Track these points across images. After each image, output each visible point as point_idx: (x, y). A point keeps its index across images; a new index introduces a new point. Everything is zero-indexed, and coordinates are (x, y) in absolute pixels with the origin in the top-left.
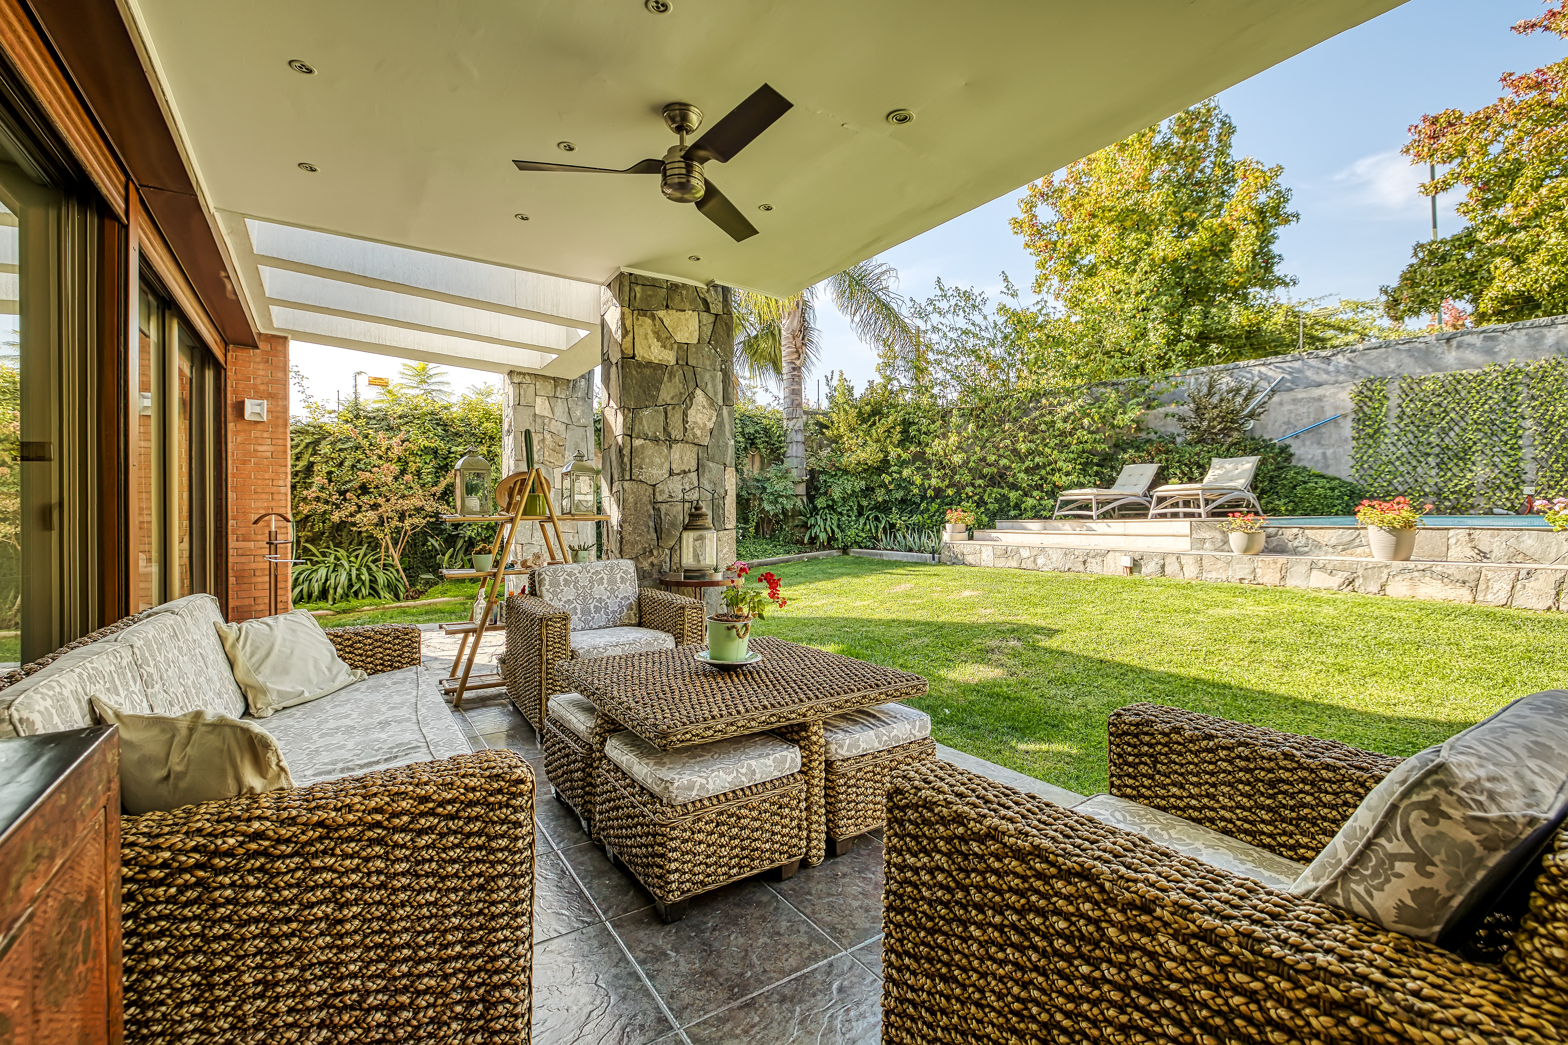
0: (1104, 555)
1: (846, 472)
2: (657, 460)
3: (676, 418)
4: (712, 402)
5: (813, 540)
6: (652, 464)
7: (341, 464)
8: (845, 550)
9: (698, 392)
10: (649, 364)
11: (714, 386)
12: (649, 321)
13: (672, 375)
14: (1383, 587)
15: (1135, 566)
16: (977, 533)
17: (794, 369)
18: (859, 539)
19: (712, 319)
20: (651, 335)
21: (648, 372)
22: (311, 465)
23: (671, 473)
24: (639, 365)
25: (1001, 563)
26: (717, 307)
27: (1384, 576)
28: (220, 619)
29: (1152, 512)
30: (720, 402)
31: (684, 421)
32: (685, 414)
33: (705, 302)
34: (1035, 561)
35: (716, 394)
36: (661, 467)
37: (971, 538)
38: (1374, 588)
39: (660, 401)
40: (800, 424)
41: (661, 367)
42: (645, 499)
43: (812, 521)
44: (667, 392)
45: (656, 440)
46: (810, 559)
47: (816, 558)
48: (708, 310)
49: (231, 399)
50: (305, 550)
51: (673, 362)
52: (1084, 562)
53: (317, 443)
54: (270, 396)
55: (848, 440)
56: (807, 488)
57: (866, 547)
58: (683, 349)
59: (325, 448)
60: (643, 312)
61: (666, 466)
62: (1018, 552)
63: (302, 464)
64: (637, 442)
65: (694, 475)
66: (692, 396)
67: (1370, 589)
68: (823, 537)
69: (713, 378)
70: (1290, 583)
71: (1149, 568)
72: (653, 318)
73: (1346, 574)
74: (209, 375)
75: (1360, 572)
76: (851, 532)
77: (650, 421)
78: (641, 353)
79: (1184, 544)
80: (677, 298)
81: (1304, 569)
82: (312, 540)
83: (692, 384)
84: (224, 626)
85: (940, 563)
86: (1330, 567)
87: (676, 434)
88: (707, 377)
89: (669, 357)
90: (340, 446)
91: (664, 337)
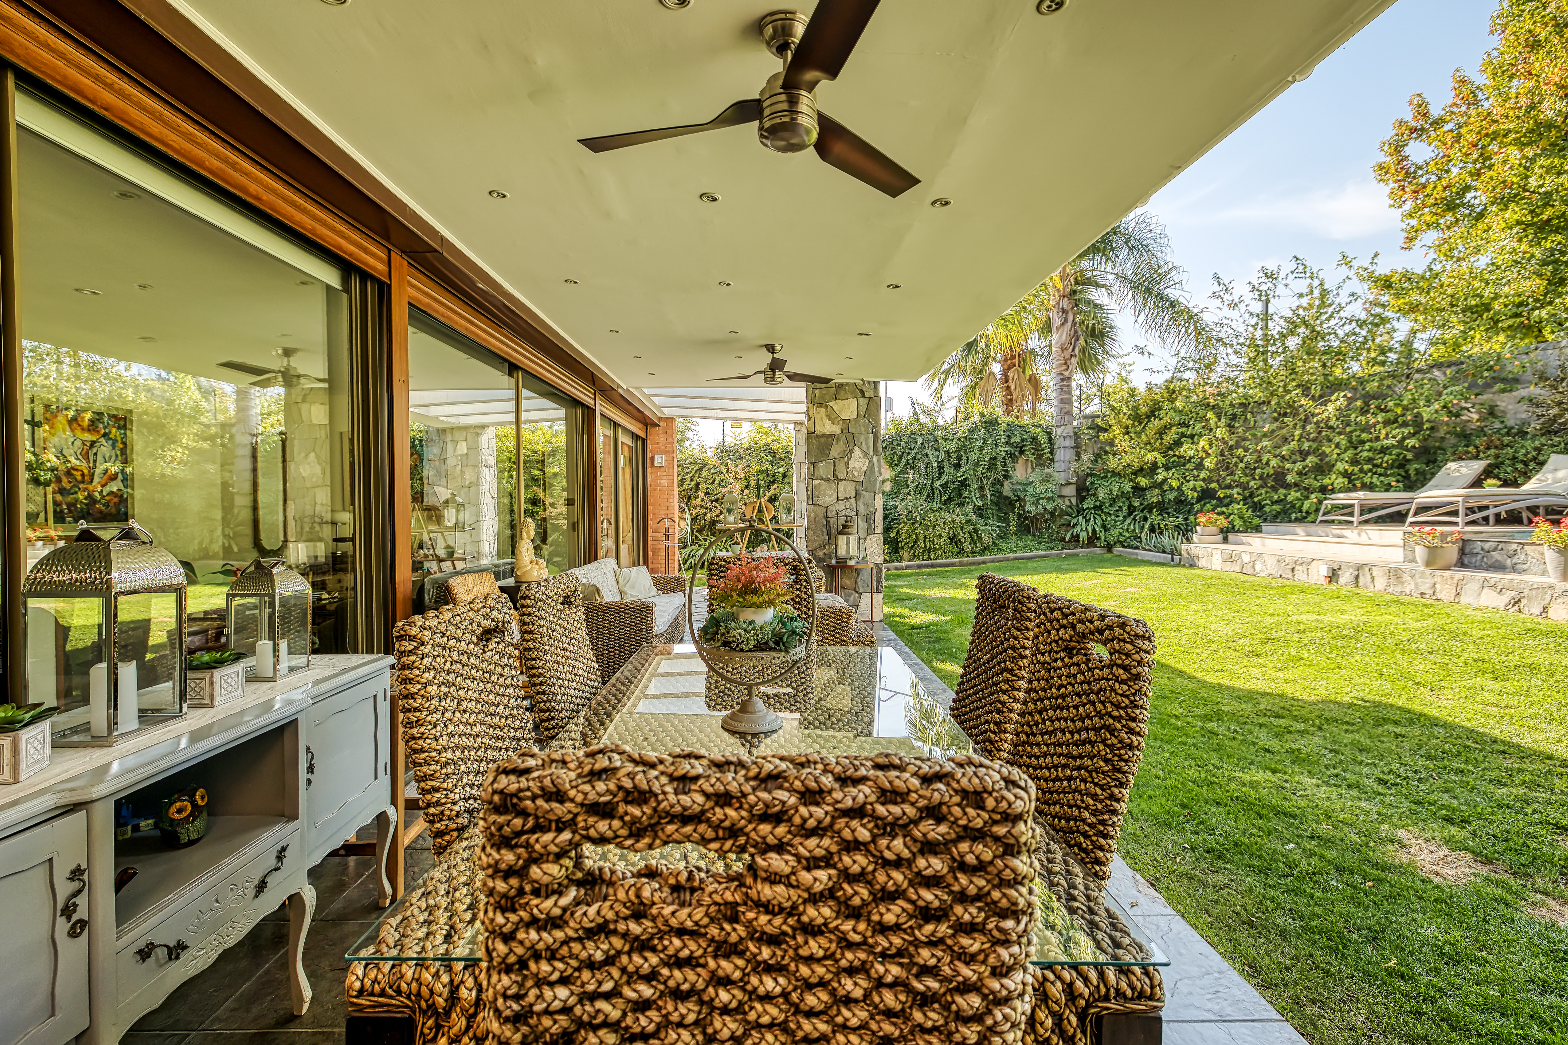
0: (1309, 564)
1: (1114, 474)
2: (829, 492)
3: (841, 467)
4: (866, 454)
5: (1076, 538)
6: (825, 495)
7: (713, 483)
8: (1109, 548)
9: (856, 448)
10: (824, 435)
11: (867, 444)
12: (823, 410)
13: (838, 440)
14: (1545, 609)
15: (1333, 576)
16: (1231, 536)
17: (1063, 380)
18: (1122, 539)
19: (866, 401)
20: (824, 418)
21: (823, 440)
22: (698, 484)
23: (838, 500)
24: (818, 436)
25: (1228, 567)
26: (869, 393)
27: (1548, 597)
28: (616, 567)
29: (1410, 519)
30: (872, 453)
31: (847, 468)
32: (847, 463)
33: (862, 391)
34: (1253, 567)
35: (868, 448)
36: (831, 496)
37: (1225, 540)
38: (1537, 610)
39: (831, 456)
40: (1069, 430)
41: (831, 436)
42: (821, 515)
43: (1074, 521)
44: (835, 451)
45: (828, 480)
46: (1068, 556)
47: (1077, 555)
48: (864, 396)
49: (649, 455)
50: (697, 537)
51: (839, 432)
52: (1293, 570)
53: (701, 469)
54: (666, 452)
55: (1121, 443)
56: (1077, 490)
57: (1129, 547)
58: (846, 424)
59: (704, 473)
60: (820, 405)
61: (835, 496)
62: (1240, 557)
63: (693, 483)
64: (816, 482)
65: (853, 501)
66: (851, 452)
67: (1533, 610)
68: (1083, 536)
69: (867, 439)
70: (1464, 599)
71: (1346, 577)
72: (826, 407)
73: (1513, 594)
74: (640, 443)
75: (1526, 592)
76: (1115, 532)
77: (824, 469)
78: (819, 430)
79: (1397, 555)
80: (842, 392)
81: (1476, 586)
82: (700, 531)
83: (852, 444)
84: (618, 571)
85: (1179, 565)
86: (1500, 586)
87: (841, 475)
88: (862, 438)
89: (836, 429)
90: (713, 471)
91: (833, 418)
